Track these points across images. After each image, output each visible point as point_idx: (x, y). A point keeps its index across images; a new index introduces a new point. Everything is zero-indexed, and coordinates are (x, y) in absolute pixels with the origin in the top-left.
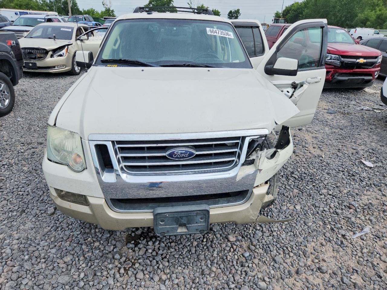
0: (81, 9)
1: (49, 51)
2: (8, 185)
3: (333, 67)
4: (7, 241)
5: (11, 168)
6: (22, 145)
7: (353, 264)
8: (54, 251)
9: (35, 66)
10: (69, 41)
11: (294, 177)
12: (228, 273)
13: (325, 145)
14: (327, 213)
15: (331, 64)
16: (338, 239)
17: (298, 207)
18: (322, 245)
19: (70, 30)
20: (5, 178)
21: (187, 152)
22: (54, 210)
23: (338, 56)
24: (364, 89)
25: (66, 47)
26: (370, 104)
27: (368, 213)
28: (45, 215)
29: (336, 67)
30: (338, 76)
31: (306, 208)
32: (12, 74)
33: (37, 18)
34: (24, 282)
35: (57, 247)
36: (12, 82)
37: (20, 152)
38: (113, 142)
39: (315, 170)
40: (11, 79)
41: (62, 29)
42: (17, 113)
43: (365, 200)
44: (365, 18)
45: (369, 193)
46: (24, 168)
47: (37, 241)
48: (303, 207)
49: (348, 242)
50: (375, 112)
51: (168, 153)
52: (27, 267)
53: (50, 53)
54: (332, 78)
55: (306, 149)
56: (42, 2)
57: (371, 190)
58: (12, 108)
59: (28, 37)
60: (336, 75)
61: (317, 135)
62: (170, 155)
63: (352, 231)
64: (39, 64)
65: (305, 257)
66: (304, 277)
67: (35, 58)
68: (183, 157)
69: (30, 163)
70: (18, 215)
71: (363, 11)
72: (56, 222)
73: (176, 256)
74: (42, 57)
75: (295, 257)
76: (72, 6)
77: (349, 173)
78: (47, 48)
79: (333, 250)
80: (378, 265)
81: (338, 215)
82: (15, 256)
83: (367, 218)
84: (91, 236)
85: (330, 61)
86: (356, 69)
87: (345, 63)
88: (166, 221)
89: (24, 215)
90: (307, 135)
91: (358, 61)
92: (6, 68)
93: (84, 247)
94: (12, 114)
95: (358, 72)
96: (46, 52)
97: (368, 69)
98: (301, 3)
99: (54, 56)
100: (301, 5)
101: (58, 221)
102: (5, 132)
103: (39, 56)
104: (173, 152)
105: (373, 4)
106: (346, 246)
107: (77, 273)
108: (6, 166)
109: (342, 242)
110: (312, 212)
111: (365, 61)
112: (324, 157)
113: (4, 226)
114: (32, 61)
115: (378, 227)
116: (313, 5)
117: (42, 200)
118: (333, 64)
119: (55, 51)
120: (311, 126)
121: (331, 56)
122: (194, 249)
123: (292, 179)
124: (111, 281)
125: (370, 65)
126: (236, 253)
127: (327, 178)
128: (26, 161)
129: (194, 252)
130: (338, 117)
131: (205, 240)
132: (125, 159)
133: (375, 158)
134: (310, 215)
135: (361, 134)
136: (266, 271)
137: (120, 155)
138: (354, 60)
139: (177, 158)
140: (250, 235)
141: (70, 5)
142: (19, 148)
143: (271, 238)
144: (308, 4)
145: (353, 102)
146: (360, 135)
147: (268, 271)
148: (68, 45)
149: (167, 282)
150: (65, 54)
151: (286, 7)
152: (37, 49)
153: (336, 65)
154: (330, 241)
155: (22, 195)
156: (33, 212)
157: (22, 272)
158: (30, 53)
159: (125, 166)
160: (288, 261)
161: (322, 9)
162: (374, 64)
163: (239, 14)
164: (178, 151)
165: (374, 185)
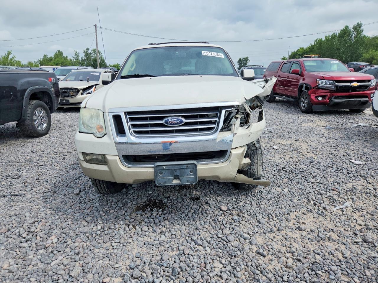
0: (108, 65)
1: (80, 90)
2: (44, 177)
3: (329, 91)
4: (42, 209)
5: (47, 167)
6: (55, 154)
7: (330, 226)
8: (78, 214)
9: (68, 103)
10: (97, 82)
11: (285, 171)
12: (217, 229)
13: (319, 151)
14: (312, 194)
15: (327, 88)
16: (319, 210)
17: (286, 190)
18: (304, 214)
19: (98, 74)
20: (41, 174)
21: (178, 119)
22: (78, 192)
23: (332, 81)
24: (364, 111)
25: (94, 87)
26: (369, 121)
27: (351, 194)
28: (72, 195)
29: (331, 91)
30: (335, 99)
31: (294, 191)
32: (50, 104)
33: (71, 69)
34: (54, 232)
35: (81, 213)
36: (50, 110)
37: (53, 158)
38: (125, 113)
39: (306, 166)
40: (49, 108)
41: (91, 74)
42: (52, 134)
43: (350, 186)
44: (371, 57)
45: (354, 181)
46: (56, 167)
47: (65, 209)
48: (290, 190)
49: (328, 212)
50: (372, 127)
51: (164, 120)
52: (57, 223)
53: (81, 91)
54: (329, 101)
55: (301, 153)
56: (75, 60)
57: (357, 179)
58: (48, 131)
59: (64, 80)
60: (333, 98)
61: (312, 144)
62: (166, 122)
63: (333, 205)
64: (71, 100)
65: (287, 221)
66: (284, 233)
67: (68, 96)
68: (176, 124)
69: (61, 164)
70: (51, 195)
71: (368, 51)
72: (80, 199)
73: (175, 218)
74: (74, 95)
75: (278, 221)
76: (101, 62)
77: (338, 168)
78: (79, 88)
79: (314, 218)
80: (355, 227)
81: (321, 195)
82: (47, 217)
83: (349, 197)
84: (107, 207)
85: (325, 86)
86: (352, 92)
87: (340, 87)
88: (164, 173)
89: (55, 195)
90: (303, 144)
91: (352, 84)
92: (46, 99)
93: (101, 213)
94: (48, 135)
95: (354, 95)
96: (78, 91)
97: (363, 91)
98: (306, 48)
99: (84, 94)
100: (306, 50)
101: (82, 198)
102: (42, 147)
103: (71, 94)
104: (168, 120)
105: (376, 45)
106: (326, 215)
107: (96, 227)
108: (42, 166)
109: (322, 212)
110: (298, 193)
111: (359, 84)
112: (316, 159)
113: (40, 201)
114: (66, 98)
115: (358, 204)
116: (318, 49)
117: (70, 186)
118: (329, 88)
119: (85, 90)
120: (308, 138)
121: (326, 82)
122: (191, 215)
123: (283, 172)
124: (122, 232)
125: (364, 87)
126: (227, 217)
127: (316, 172)
128: (58, 163)
129: (191, 216)
130: (335, 132)
131: (201, 209)
132: (134, 126)
133: (365, 159)
134: (296, 195)
135: (355, 143)
136: (251, 228)
137: (130, 123)
138: (348, 84)
139: (171, 124)
140: (240, 207)
141: (99, 62)
142: (53, 155)
143: (258, 209)
144: (312, 49)
145: (352, 121)
146: (353, 143)
147: (253, 229)
148: (96, 85)
149: (167, 233)
150: (93, 91)
151: (292, 53)
152: (71, 89)
153: (331, 89)
154: (311, 212)
155: (55, 183)
156: (63, 193)
157: (53, 226)
158: (65, 92)
159: (134, 131)
160: (272, 223)
161: (327, 52)
162: (368, 87)
163: (248, 61)
164: (171, 119)
165: (361, 177)
